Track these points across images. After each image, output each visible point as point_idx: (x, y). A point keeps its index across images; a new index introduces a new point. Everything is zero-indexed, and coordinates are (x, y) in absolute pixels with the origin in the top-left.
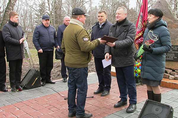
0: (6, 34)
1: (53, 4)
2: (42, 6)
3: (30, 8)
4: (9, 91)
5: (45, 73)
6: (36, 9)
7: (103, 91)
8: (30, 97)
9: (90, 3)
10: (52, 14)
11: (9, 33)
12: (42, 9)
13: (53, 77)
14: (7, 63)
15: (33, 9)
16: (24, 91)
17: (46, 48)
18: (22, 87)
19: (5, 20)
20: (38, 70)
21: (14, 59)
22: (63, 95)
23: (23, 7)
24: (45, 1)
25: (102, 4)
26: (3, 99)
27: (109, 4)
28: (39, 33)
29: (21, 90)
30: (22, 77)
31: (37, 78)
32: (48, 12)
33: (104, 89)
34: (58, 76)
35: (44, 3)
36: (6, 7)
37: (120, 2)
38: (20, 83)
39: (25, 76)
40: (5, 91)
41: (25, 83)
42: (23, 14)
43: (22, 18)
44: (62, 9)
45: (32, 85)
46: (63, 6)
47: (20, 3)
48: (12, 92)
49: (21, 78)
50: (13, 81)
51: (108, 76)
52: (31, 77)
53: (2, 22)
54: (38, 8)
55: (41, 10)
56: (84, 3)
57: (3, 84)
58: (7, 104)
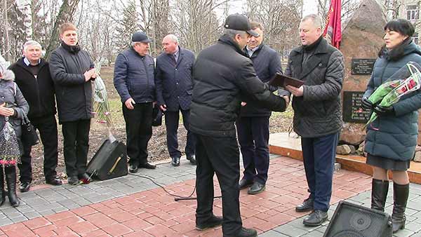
0: (56, 68)
1: (151, 8)
2: (130, 11)
3: (104, 17)
4: (63, 182)
5: (137, 148)
6: (117, 18)
7: (253, 183)
8: (106, 196)
9: (225, 6)
10: (150, 27)
11: (62, 66)
12: (129, 19)
13: (152, 155)
14: (60, 127)
15: (111, 19)
16: (94, 183)
17: (139, 96)
18: (89, 175)
19: (55, 40)
20: (121, 143)
21: (72, 120)
22: (172, 193)
23: (91, 14)
24: (136, 4)
25: (250, 10)
26: (52, 199)
27: (262, 8)
28: (128, 67)
29: (89, 182)
30: (90, 156)
31: (120, 158)
32: (140, 24)
33: (255, 179)
34: (161, 153)
35: (132, 6)
36: (57, 14)
37: (286, 5)
38: (86, 167)
39: (97, 154)
40: (56, 184)
41: (95, 167)
42: (91, 27)
43: (89, 36)
44: (169, 19)
45: (111, 171)
46: (172, 12)
47: (85, 6)
48: (68, 186)
49: (88, 157)
50: (72, 164)
51: (264, 152)
52: (109, 156)
53: (50, 45)
54: (122, 17)
55: (127, 21)
56: (212, 7)
57: (52, 169)
58: (60, 209)
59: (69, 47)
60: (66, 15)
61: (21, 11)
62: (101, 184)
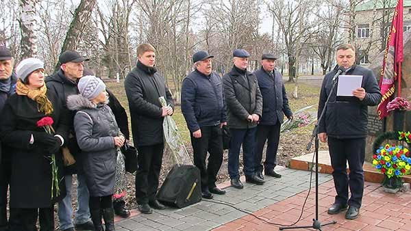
0: (134, 93)
31: (195, 184)
45: (188, 198)
51: (359, 176)
59: (147, 67)
60: (77, 31)
61: (27, 27)
62: (180, 212)
